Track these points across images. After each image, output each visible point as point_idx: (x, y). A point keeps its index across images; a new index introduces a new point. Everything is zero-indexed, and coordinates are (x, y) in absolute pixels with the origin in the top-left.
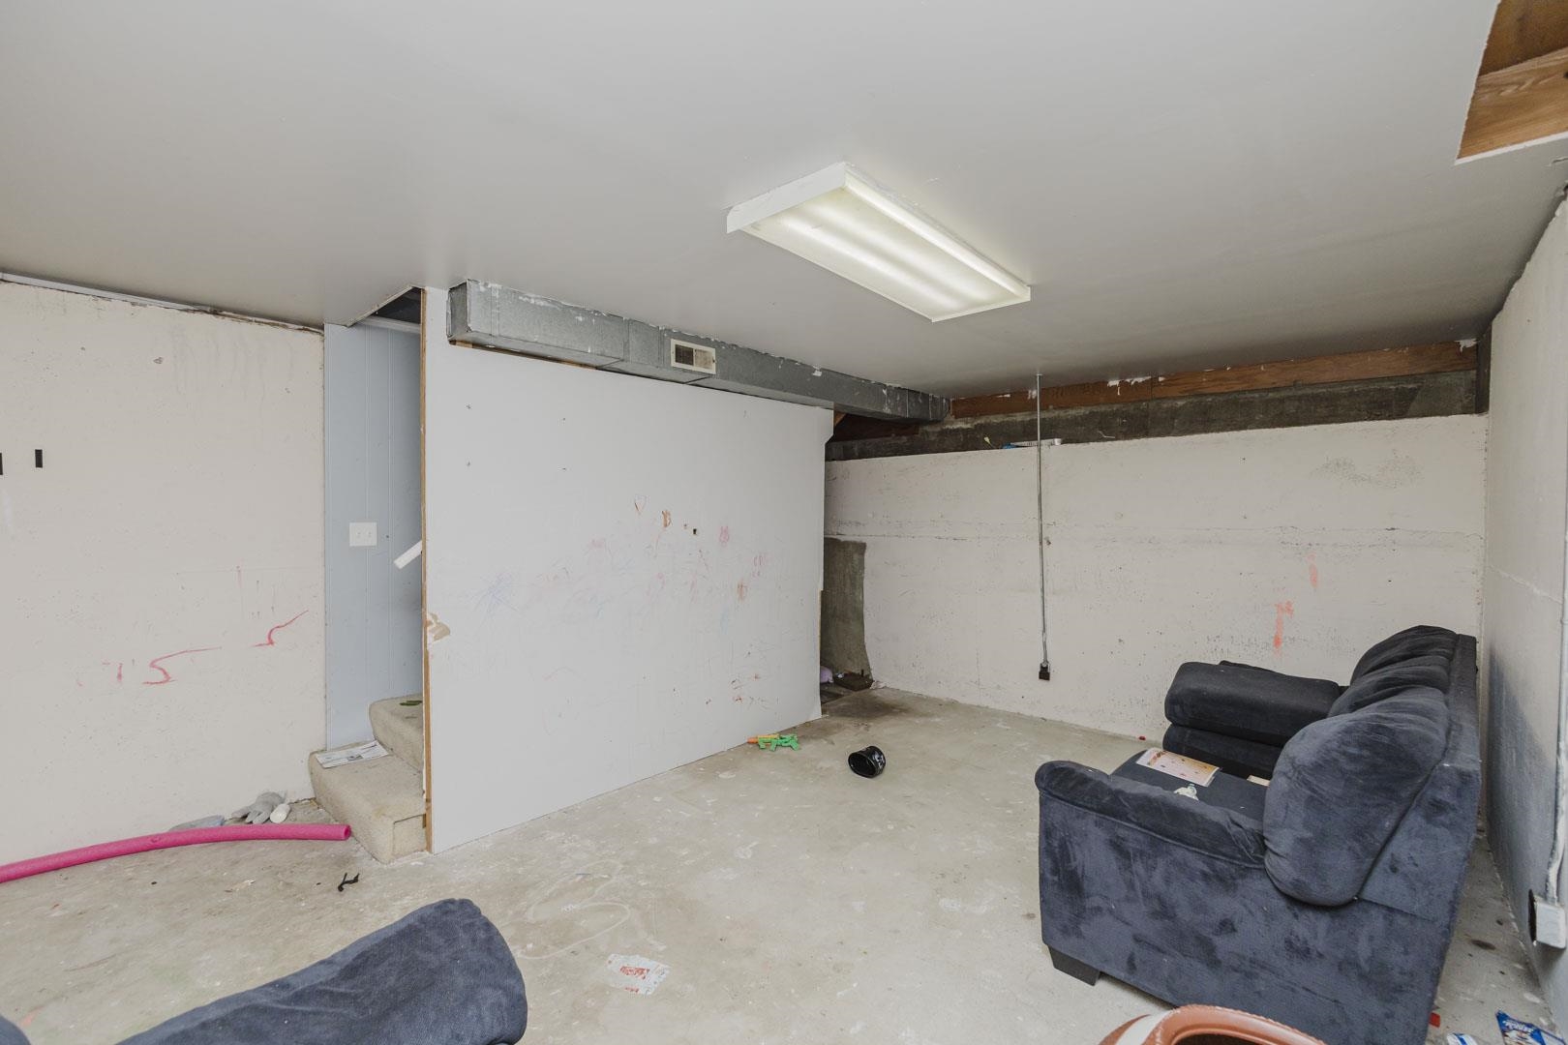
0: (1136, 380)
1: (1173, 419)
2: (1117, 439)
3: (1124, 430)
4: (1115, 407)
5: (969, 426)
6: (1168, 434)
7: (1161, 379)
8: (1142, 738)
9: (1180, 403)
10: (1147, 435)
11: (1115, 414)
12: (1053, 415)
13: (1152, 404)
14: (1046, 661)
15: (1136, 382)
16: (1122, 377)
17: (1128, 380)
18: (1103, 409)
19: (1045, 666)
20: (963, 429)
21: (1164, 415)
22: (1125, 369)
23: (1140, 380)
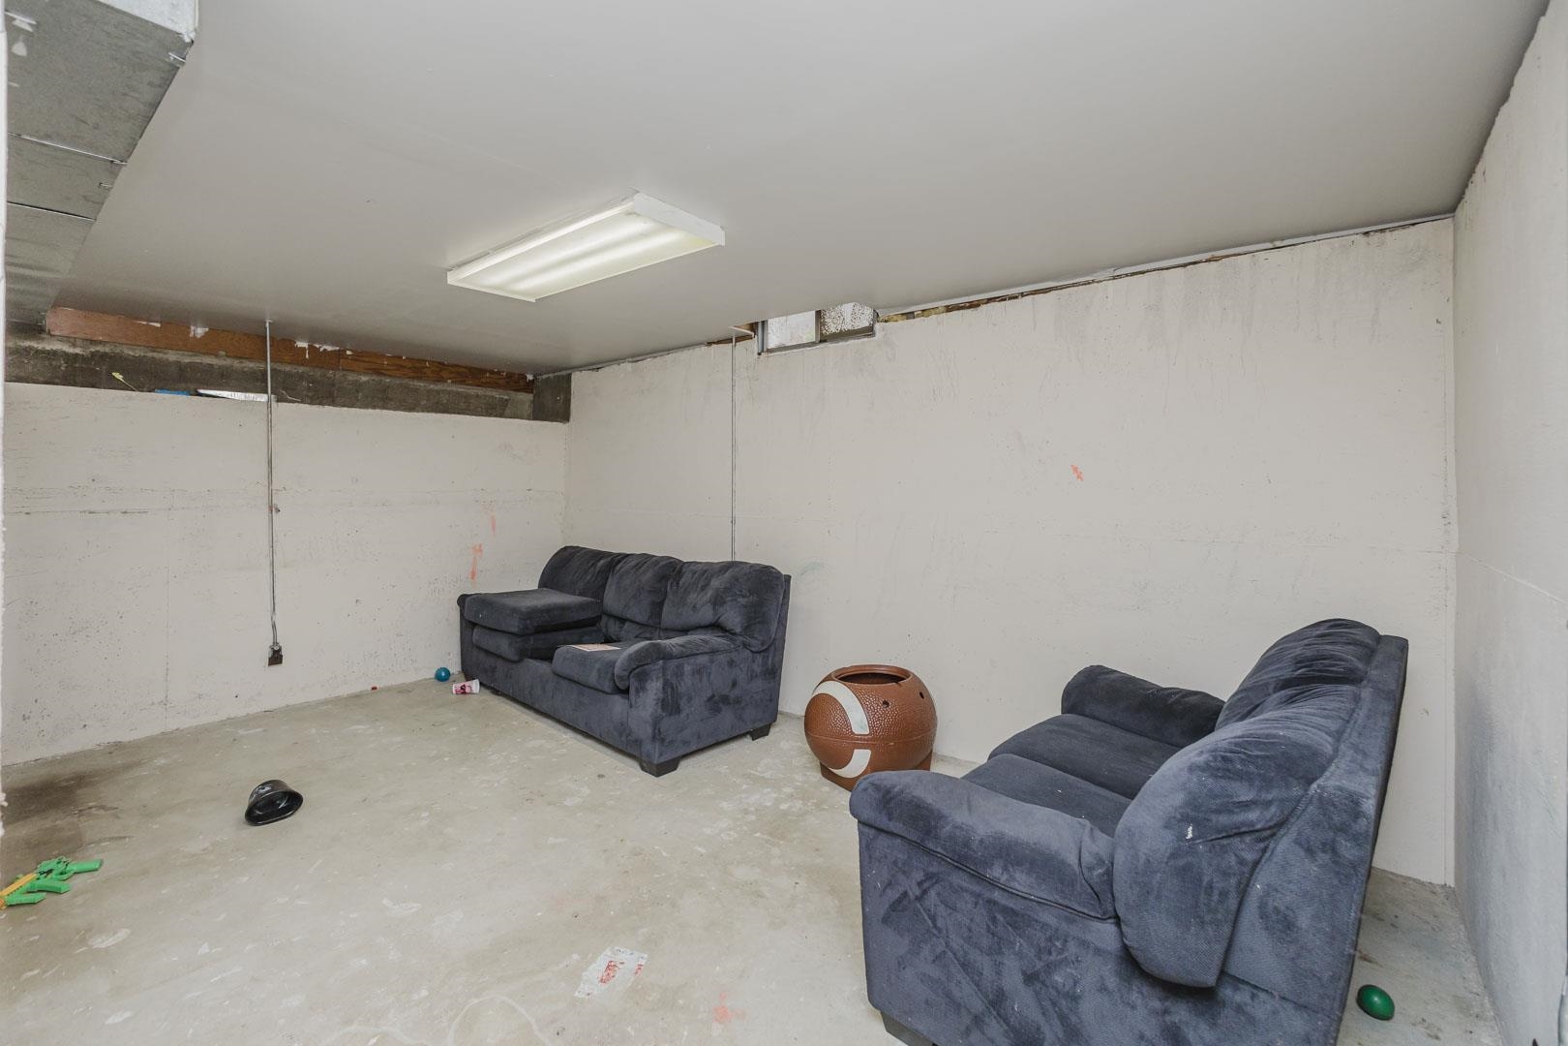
0: (325, 347)
1: (357, 391)
2: (302, 402)
3: (310, 394)
4: (301, 369)
5: (78, 351)
6: (352, 406)
7: (348, 353)
8: (374, 688)
9: (364, 378)
10: (333, 403)
11: (301, 377)
12: (224, 363)
13: (339, 375)
14: (275, 643)
15: (325, 350)
16: (312, 340)
17: (317, 346)
18: (288, 368)
19: (276, 648)
20: (66, 354)
21: (350, 387)
22: (315, 334)
23: (329, 348)
